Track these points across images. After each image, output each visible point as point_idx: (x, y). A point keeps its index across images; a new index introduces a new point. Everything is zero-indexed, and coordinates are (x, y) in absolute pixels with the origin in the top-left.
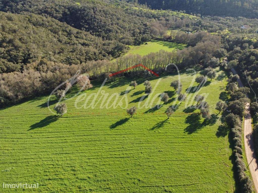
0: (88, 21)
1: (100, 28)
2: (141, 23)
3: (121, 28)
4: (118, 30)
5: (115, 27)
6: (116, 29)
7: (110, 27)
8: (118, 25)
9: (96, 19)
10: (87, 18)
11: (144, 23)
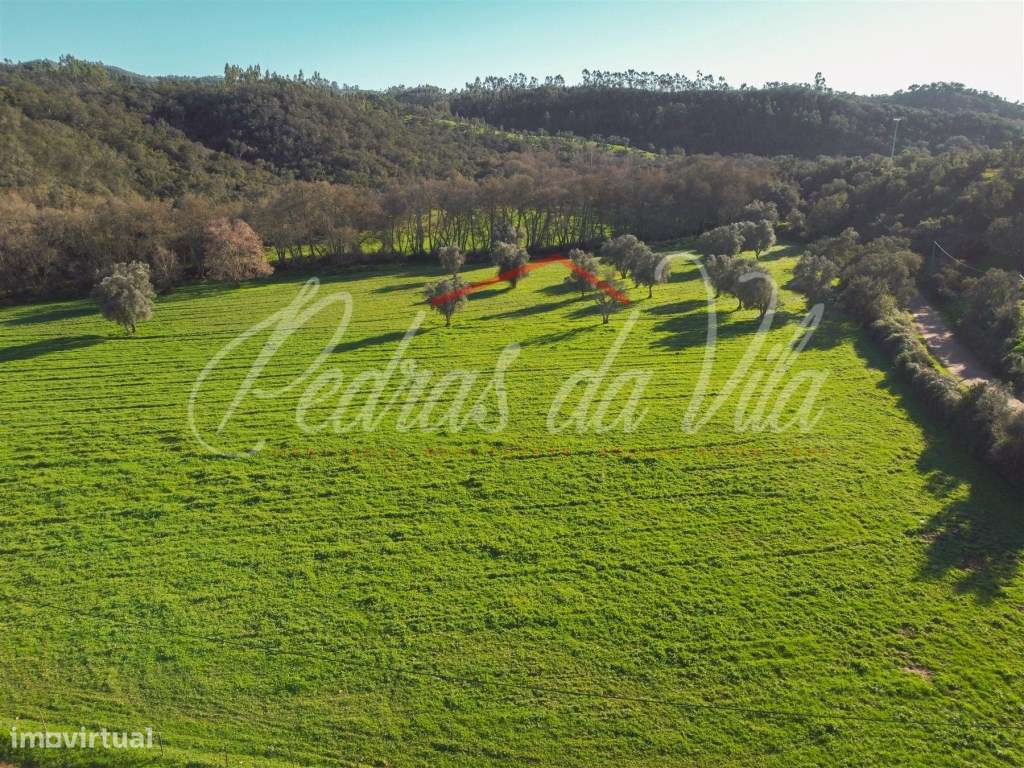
0: (257, 134)
1: (307, 157)
2: (466, 159)
3: (388, 163)
4: (378, 167)
5: (368, 156)
6: (372, 162)
7: (348, 154)
8: (378, 153)
9: (290, 125)
10: (254, 123)
11: (479, 160)
